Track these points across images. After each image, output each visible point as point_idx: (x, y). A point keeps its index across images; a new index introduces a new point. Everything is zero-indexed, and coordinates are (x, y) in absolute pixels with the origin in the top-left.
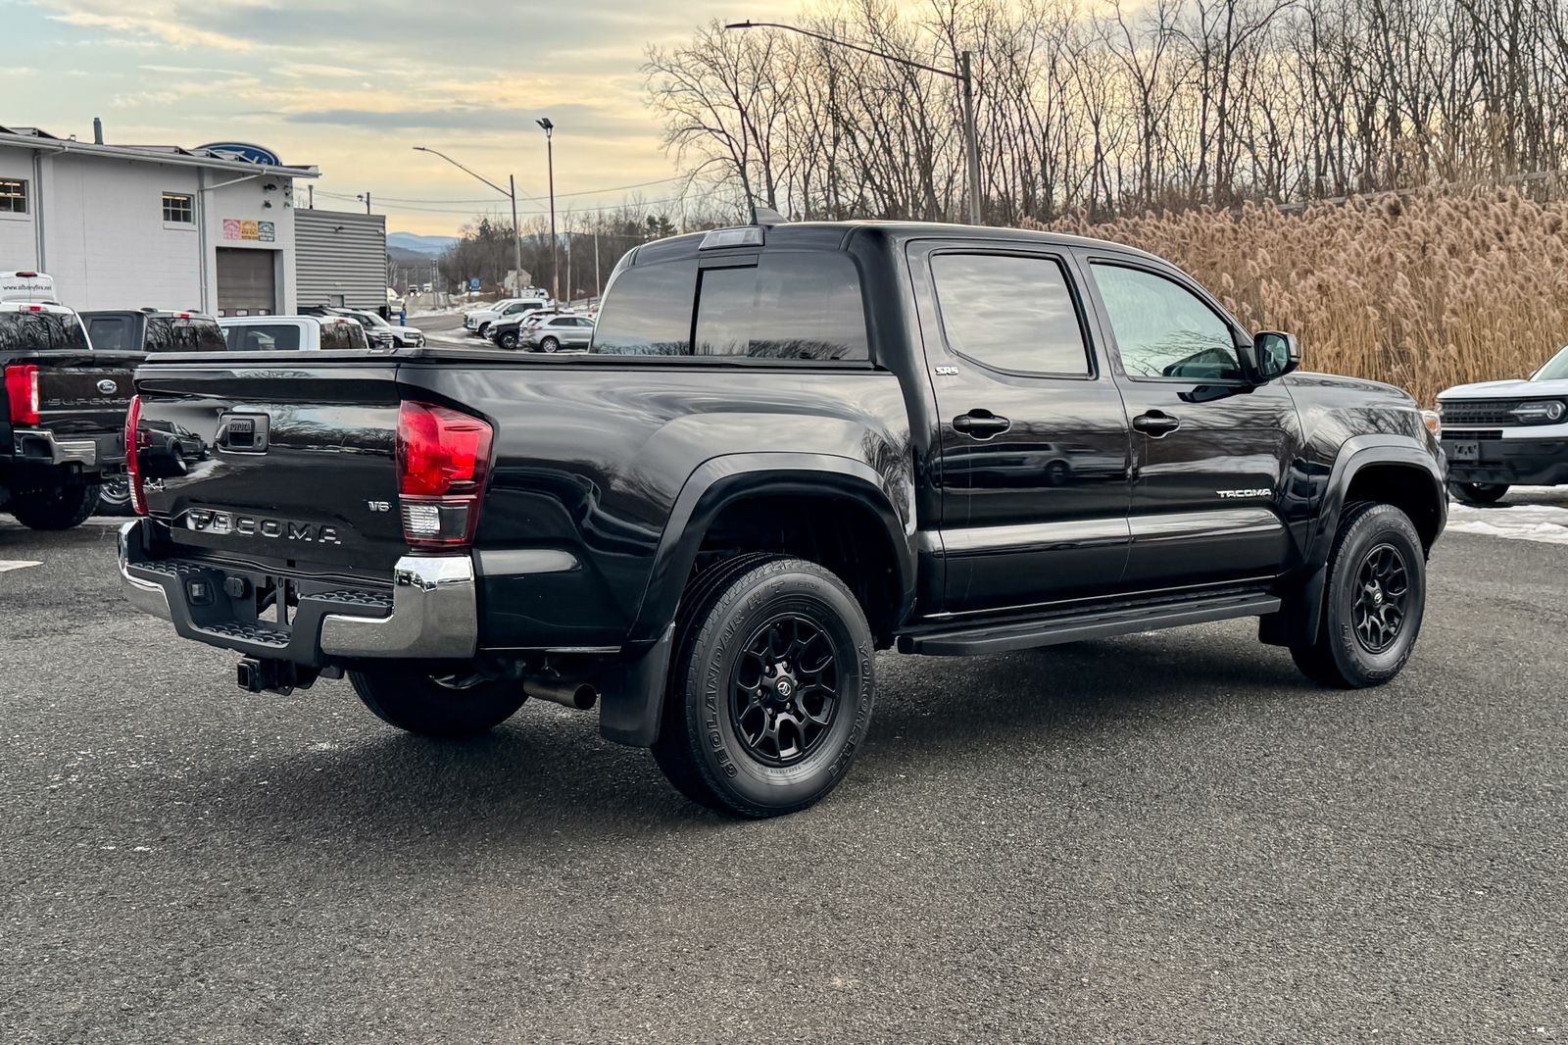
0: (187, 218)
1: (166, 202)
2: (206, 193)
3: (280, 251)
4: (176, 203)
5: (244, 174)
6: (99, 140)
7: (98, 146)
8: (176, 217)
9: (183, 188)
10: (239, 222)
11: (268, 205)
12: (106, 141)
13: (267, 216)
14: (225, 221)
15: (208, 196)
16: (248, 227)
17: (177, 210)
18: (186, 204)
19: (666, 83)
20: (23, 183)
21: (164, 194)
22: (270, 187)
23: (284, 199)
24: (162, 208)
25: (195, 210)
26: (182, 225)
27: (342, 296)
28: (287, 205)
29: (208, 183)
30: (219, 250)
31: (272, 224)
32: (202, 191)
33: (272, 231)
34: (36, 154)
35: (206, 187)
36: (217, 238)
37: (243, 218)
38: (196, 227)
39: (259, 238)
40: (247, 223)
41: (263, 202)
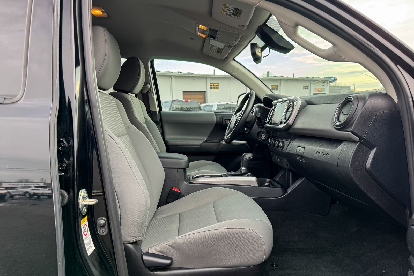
0: (308, 89)
1: (304, 86)
4: (306, 86)
5: (319, 80)
8: (306, 89)
9: (307, 84)
10: (317, 89)
11: (323, 85)
12: (295, 77)
13: (323, 87)
14: (315, 89)
15: (312, 85)
16: (319, 90)
18: (308, 86)
20: (278, 86)
22: (324, 82)
24: (303, 87)
25: (309, 87)
26: (307, 90)
29: (312, 82)
30: (314, 94)
31: (324, 89)
32: (311, 84)
33: (324, 90)
34: (281, 80)
35: (311, 83)
36: (313, 92)
38: (309, 90)
39: (321, 91)
40: (319, 89)
41: (322, 85)
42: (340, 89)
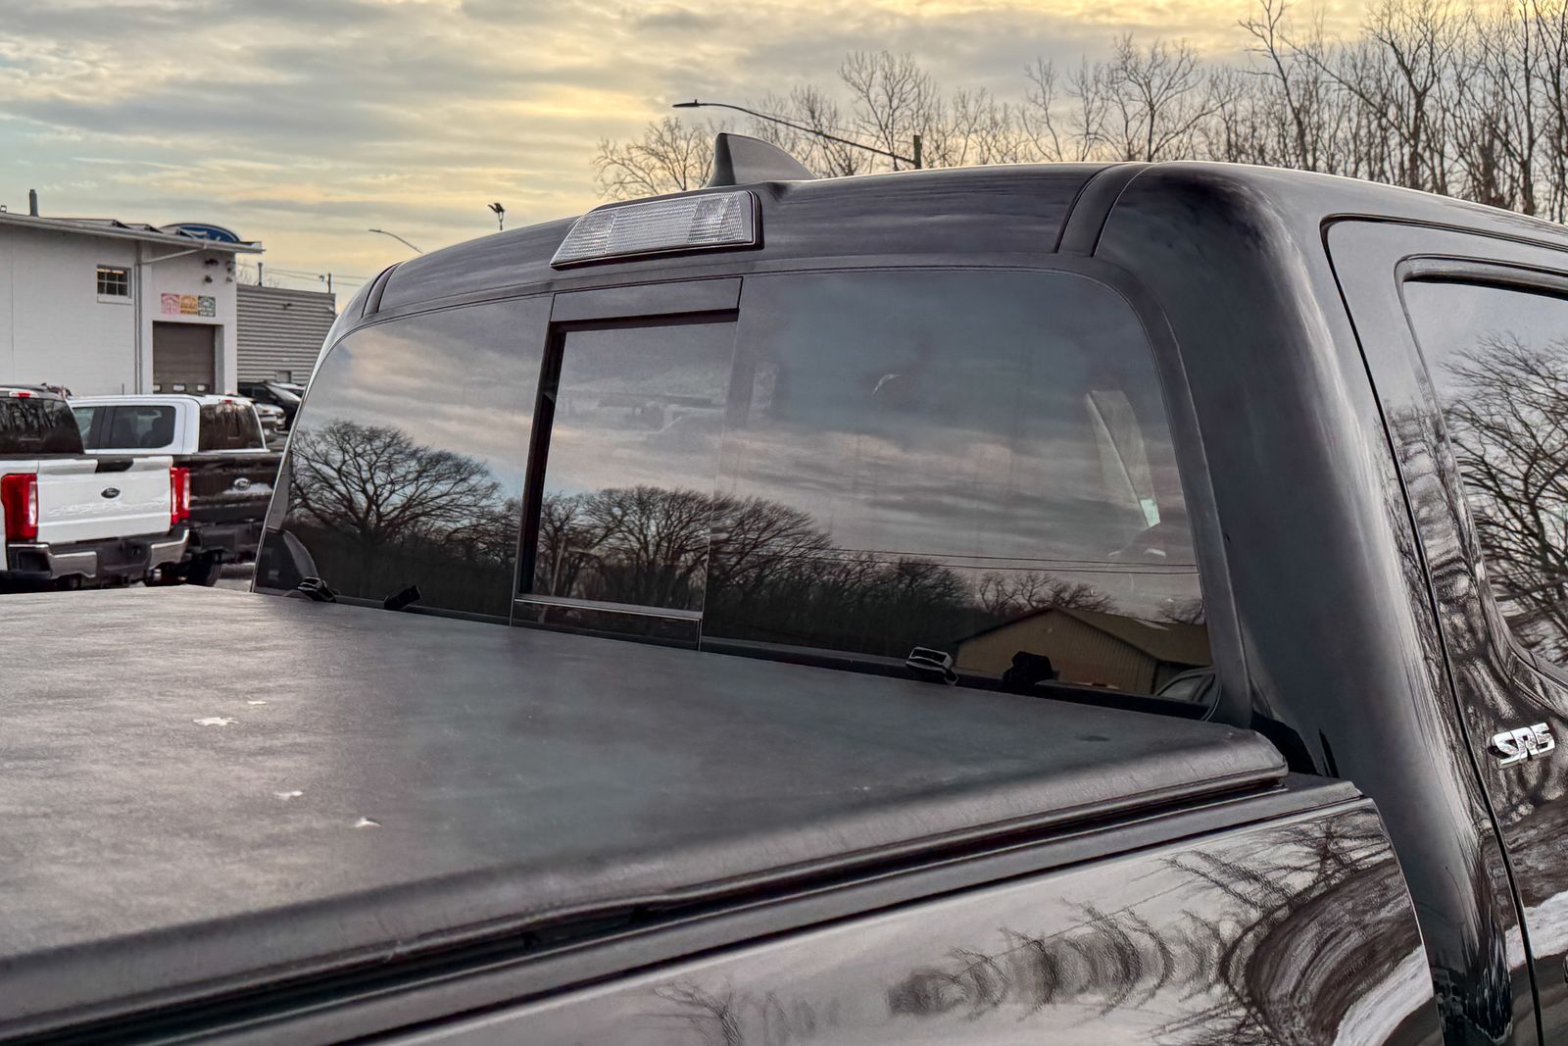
0: (122, 291)
1: (101, 275)
2: (144, 268)
3: (220, 327)
4: (111, 276)
5: (183, 248)
6: (34, 210)
7: (35, 218)
8: (111, 290)
9: (120, 261)
10: (177, 296)
11: (208, 280)
12: (41, 213)
13: (207, 291)
14: (163, 295)
15: (146, 270)
16: (186, 301)
17: (113, 284)
18: (122, 278)
19: (618, 175)
21: (99, 267)
22: (211, 262)
23: (226, 275)
24: (95, 281)
25: (131, 284)
26: (117, 298)
27: (289, 373)
28: (229, 280)
29: (146, 256)
30: (157, 324)
31: (213, 299)
32: (139, 264)
33: (213, 306)
35: (144, 259)
36: (154, 312)
37: (182, 293)
38: (132, 301)
39: (199, 313)
40: (186, 297)
41: (203, 277)
42: (285, 307)
